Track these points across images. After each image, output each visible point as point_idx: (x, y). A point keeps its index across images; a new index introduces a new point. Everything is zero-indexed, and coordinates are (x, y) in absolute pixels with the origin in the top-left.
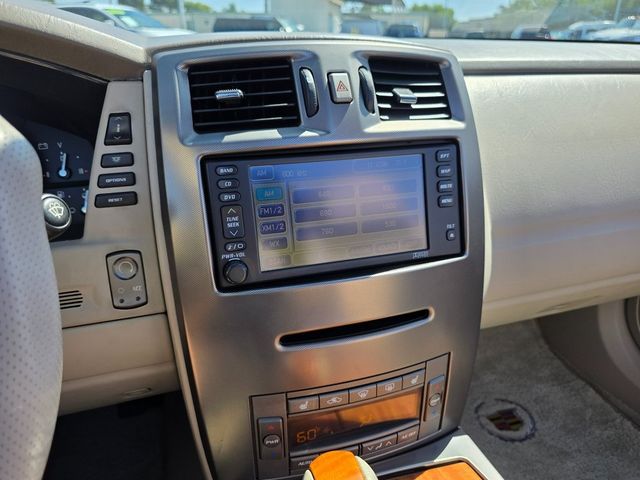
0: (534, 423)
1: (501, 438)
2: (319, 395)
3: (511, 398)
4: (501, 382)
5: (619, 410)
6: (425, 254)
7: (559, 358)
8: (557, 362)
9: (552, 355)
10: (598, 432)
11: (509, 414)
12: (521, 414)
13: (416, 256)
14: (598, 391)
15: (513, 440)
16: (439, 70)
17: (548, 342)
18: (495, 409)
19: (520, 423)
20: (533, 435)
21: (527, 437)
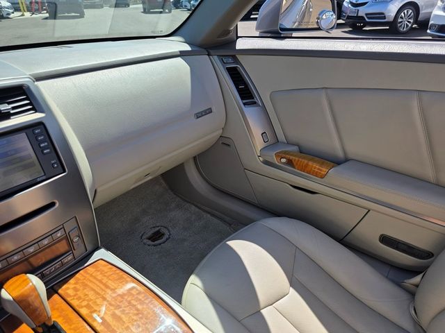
0: (169, 231)
1: (154, 246)
2: (6, 259)
3: (158, 224)
4: (152, 218)
5: (205, 211)
6: (44, 178)
7: (179, 196)
8: (178, 199)
9: (175, 196)
10: (197, 224)
11: (158, 232)
12: (163, 230)
13: (39, 180)
14: (196, 206)
15: (160, 244)
16: (23, 90)
17: (172, 190)
18: (150, 233)
19: (163, 234)
20: (169, 238)
21: (167, 239)
